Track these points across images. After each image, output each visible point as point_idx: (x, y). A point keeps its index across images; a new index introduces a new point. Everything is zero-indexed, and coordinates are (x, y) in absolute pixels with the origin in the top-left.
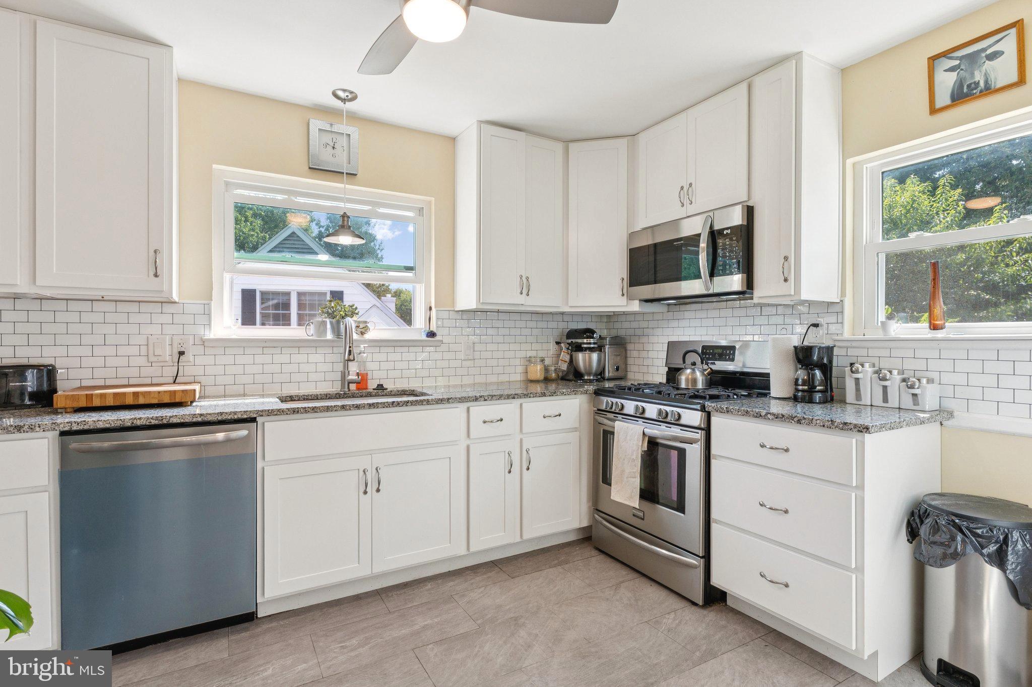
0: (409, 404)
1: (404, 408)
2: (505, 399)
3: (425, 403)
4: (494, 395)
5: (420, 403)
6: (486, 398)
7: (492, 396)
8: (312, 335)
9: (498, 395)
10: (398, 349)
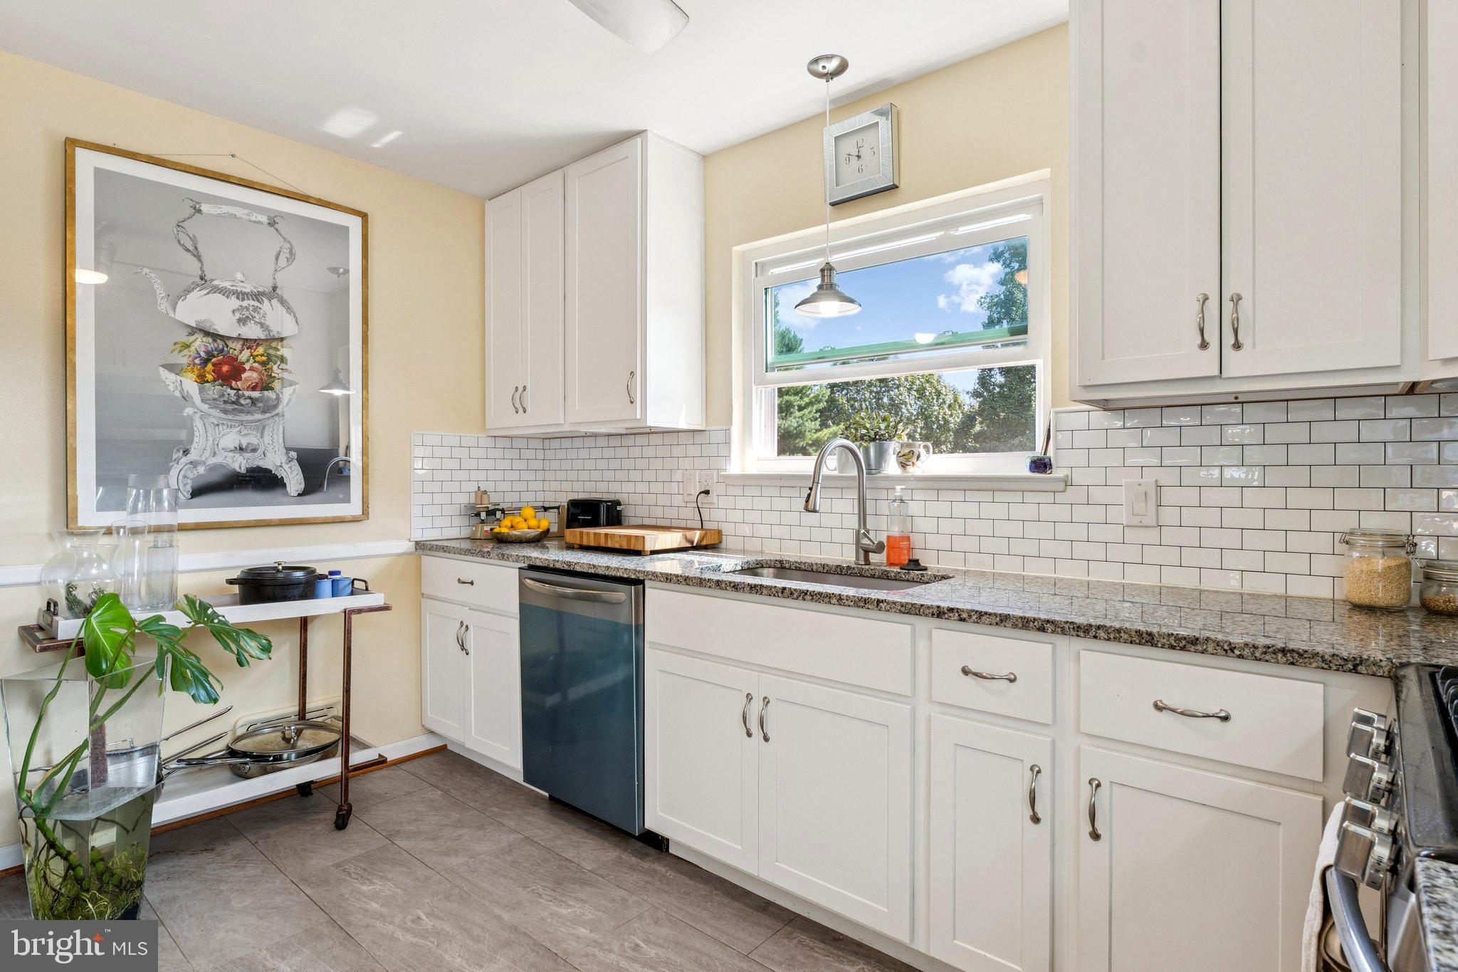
0: (808, 597)
1: (800, 603)
2: (1015, 626)
3: (834, 601)
4: (986, 613)
5: (827, 600)
6: (965, 615)
7: (981, 614)
8: (835, 470)
9: (996, 615)
10: (971, 496)
